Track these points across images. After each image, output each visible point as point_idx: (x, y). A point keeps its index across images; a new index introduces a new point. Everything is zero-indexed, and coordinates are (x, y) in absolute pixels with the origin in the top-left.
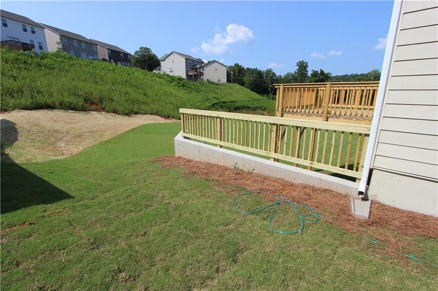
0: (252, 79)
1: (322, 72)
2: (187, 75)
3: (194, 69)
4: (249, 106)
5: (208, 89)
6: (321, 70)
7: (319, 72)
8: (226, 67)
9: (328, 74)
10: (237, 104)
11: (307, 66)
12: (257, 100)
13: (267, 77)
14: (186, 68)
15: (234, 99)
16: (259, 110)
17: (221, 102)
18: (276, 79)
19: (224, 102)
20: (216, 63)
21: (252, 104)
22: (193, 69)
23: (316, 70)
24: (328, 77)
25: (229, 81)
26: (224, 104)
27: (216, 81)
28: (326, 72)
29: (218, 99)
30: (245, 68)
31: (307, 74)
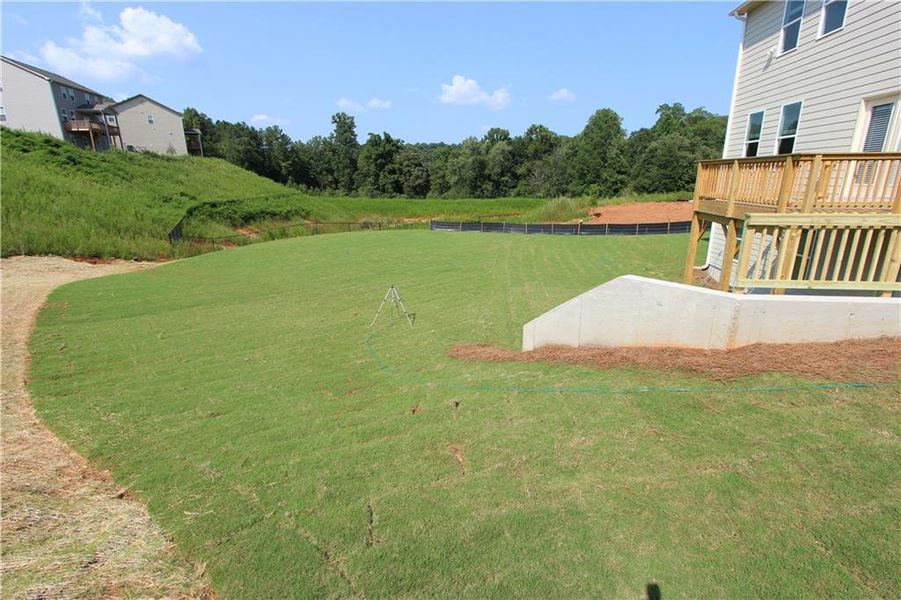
0: (240, 148)
1: (388, 139)
2: (67, 131)
3: (88, 115)
4: (274, 210)
5: (152, 172)
6: (385, 134)
7: (383, 138)
8: (179, 114)
9: (398, 141)
10: (247, 208)
11: (352, 125)
12: (283, 196)
13: (270, 144)
14: (61, 112)
15: (233, 196)
16: (297, 217)
17: (205, 204)
18: (293, 150)
19: (214, 205)
20: (147, 103)
21: (277, 206)
22: (82, 115)
23: (376, 133)
24: (398, 147)
25: (193, 150)
26: (215, 210)
27: (162, 151)
28: (394, 137)
29: (194, 198)
30: (214, 122)
31: (355, 139)
